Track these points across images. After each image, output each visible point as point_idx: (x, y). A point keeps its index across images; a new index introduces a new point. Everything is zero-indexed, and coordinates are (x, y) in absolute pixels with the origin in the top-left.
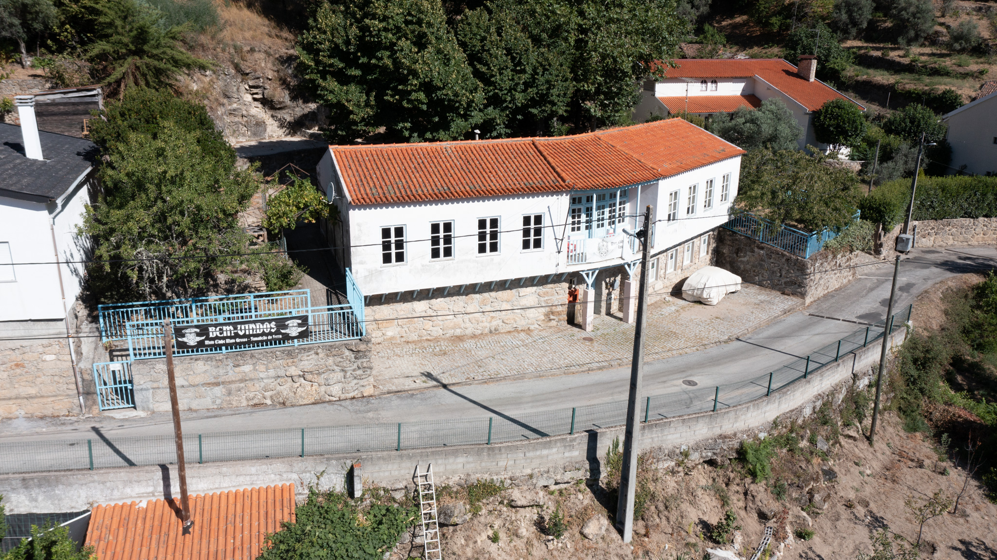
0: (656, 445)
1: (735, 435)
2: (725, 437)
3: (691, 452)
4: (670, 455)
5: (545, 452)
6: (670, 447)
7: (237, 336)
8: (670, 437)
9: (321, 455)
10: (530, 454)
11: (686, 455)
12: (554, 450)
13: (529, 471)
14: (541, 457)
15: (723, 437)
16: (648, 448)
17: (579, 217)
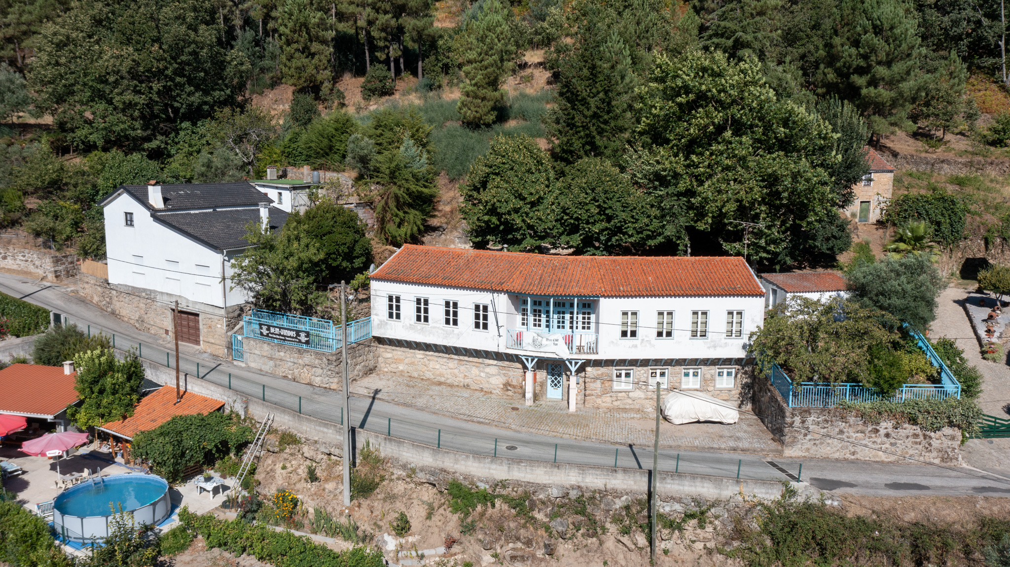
0: (396, 456)
1: (454, 473)
2: (445, 471)
3: (417, 471)
4: (404, 467)
5: (325, 430)
6: (405, 461)
7: (280, 335)
8: (404, 453)
9: (236, 391)
10: (318, 428)
11: (413, 471)
12: (331, 431)
13: (316, 439)
14: (324, 433)
15: (443, 470)
16: (390, 455)
17: (540, 316)
